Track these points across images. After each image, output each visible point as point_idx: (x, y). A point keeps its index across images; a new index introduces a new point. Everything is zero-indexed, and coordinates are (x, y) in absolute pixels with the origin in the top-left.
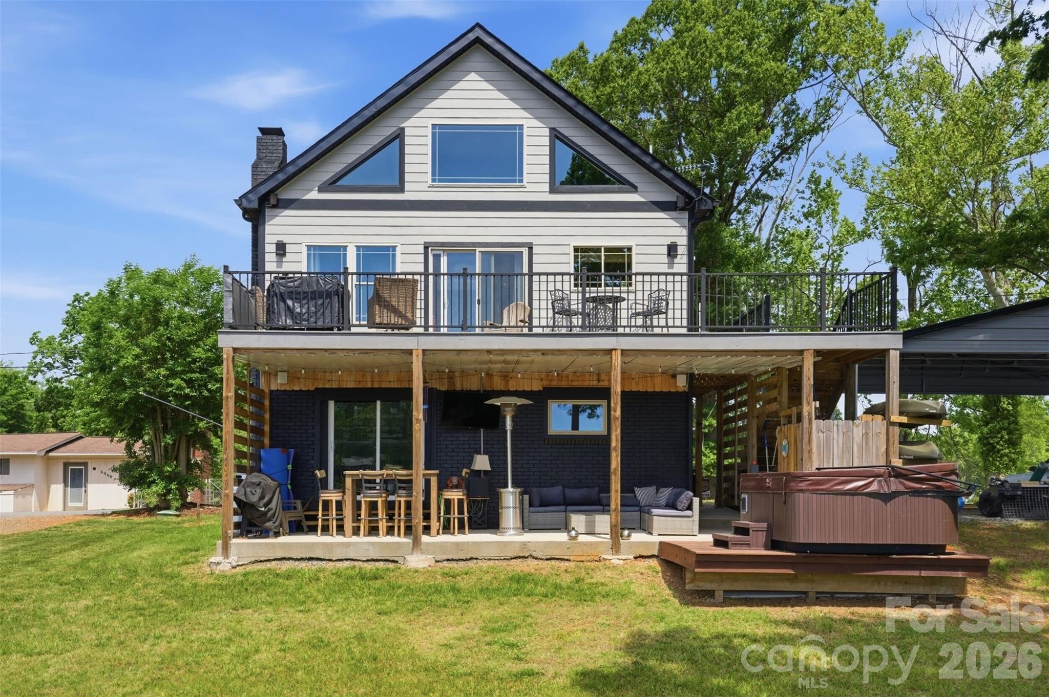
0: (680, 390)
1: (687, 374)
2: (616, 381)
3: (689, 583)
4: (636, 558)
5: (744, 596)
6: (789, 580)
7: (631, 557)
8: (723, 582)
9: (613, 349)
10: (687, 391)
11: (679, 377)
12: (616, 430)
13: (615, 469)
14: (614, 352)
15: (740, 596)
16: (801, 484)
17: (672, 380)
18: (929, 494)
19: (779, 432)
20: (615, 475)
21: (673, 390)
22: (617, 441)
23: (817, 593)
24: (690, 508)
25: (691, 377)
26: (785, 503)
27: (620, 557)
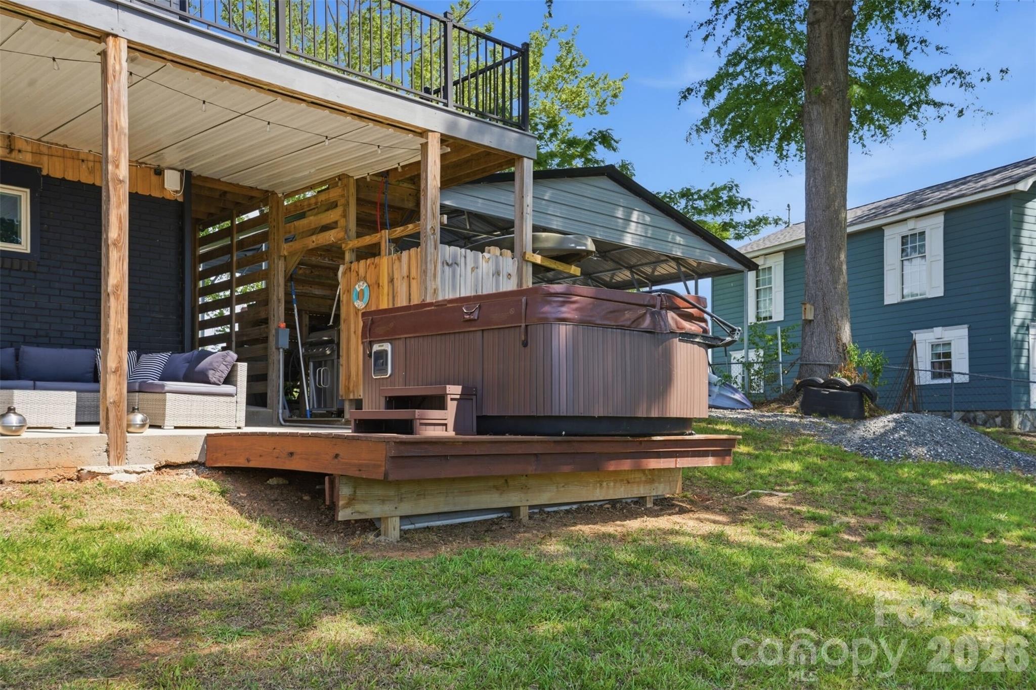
0: (168, 197)
1: (181, 171)
2: (118, 102)
3: (345, 506)
4: (158, 469)
5: (426, 525)
6: (497, 489)
7: (151, 467)
8: (401, 500)
9: (108, 34)
10: (181, 199)
11: (168, 174)
12: (119, 206)
13: (117, 287)
14: (111, 39)
15: (418, 525)
16: (564, 309)
17: (154, 179)
18: (697, 340)
19: (344, 273)
20: (117, 299)
21: (156, 194)
22: (120, 228)
23: (531, 507)
24: (229, 380)
25: (188, 177)
26: (525, 344)
27: (127, 468)
